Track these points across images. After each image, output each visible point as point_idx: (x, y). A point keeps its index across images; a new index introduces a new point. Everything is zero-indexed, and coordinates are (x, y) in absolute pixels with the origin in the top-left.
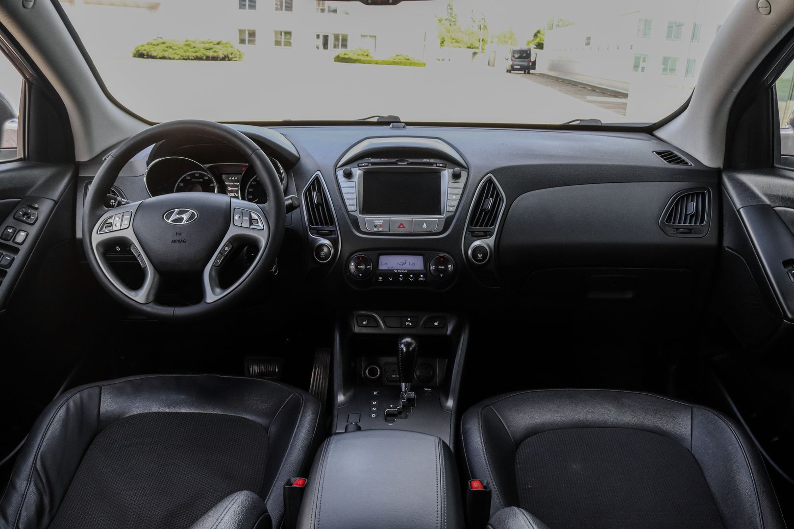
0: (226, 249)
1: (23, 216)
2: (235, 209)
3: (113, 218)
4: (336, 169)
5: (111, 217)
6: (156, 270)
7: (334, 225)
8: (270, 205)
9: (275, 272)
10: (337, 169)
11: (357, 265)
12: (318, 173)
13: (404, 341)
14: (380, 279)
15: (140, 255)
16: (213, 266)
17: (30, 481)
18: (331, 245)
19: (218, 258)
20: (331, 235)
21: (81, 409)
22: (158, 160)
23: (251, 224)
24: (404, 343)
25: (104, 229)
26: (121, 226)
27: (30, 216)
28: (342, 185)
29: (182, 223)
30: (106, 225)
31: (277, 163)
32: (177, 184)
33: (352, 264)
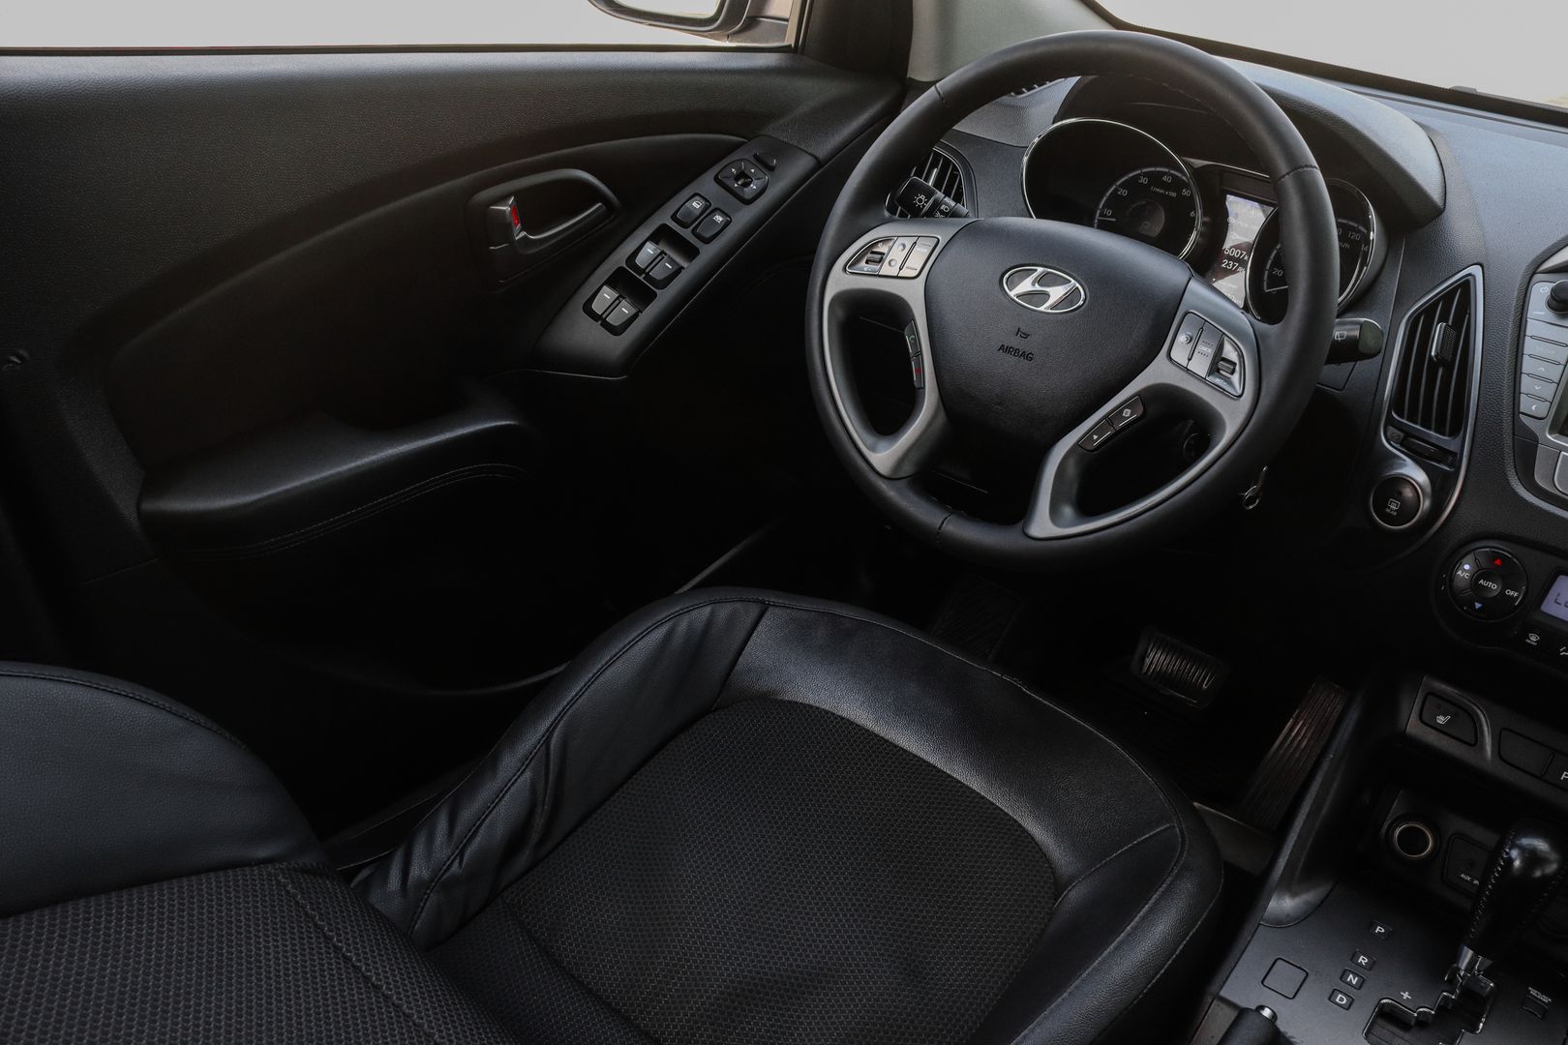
0: (1127, 412)
1: (737, 179)
2: (1186, 313)
3: (891, 243)
4: (1534, 273)
5: (885, 240)
6: (943, 402)
7: (1458, 440)
8: (1284, 336)
9: (1251, 500)
10: (1538, 277)
11: (1480, 573)
12: (1476, 271)
13: (1525, 841)
14: (1534, 638)
15: (919, 353)
16: (1077, 444)
17: (527, 766)
18: (1428, 489)
19: (1097, 429)
20: (1439, 462)
21: (699, 646)
22: (1073, 120)
23: (1214, 369)
24: (1523, 849)
25: (863, 263)
26: (900, 269)
27: (751, 182)
28: (1532, 328)
29: (1042, 309)
30: (869, 255)
31: (1368, 209)
32: (1114, 187)
33: (1467, 567)
